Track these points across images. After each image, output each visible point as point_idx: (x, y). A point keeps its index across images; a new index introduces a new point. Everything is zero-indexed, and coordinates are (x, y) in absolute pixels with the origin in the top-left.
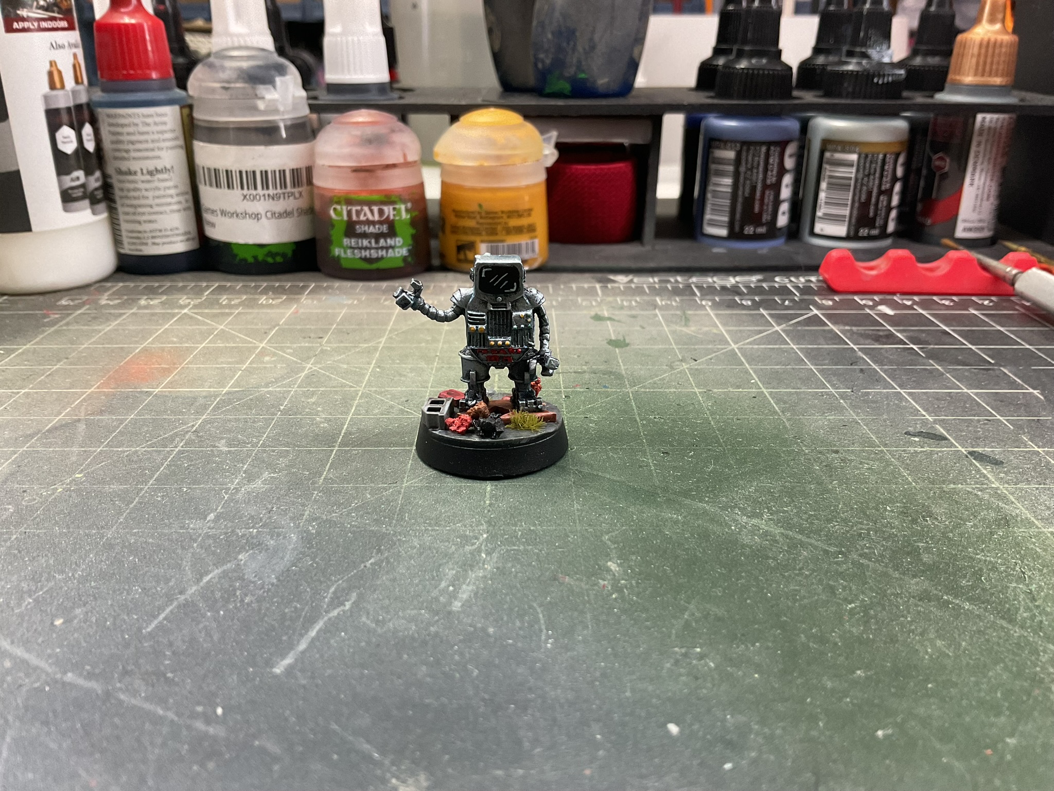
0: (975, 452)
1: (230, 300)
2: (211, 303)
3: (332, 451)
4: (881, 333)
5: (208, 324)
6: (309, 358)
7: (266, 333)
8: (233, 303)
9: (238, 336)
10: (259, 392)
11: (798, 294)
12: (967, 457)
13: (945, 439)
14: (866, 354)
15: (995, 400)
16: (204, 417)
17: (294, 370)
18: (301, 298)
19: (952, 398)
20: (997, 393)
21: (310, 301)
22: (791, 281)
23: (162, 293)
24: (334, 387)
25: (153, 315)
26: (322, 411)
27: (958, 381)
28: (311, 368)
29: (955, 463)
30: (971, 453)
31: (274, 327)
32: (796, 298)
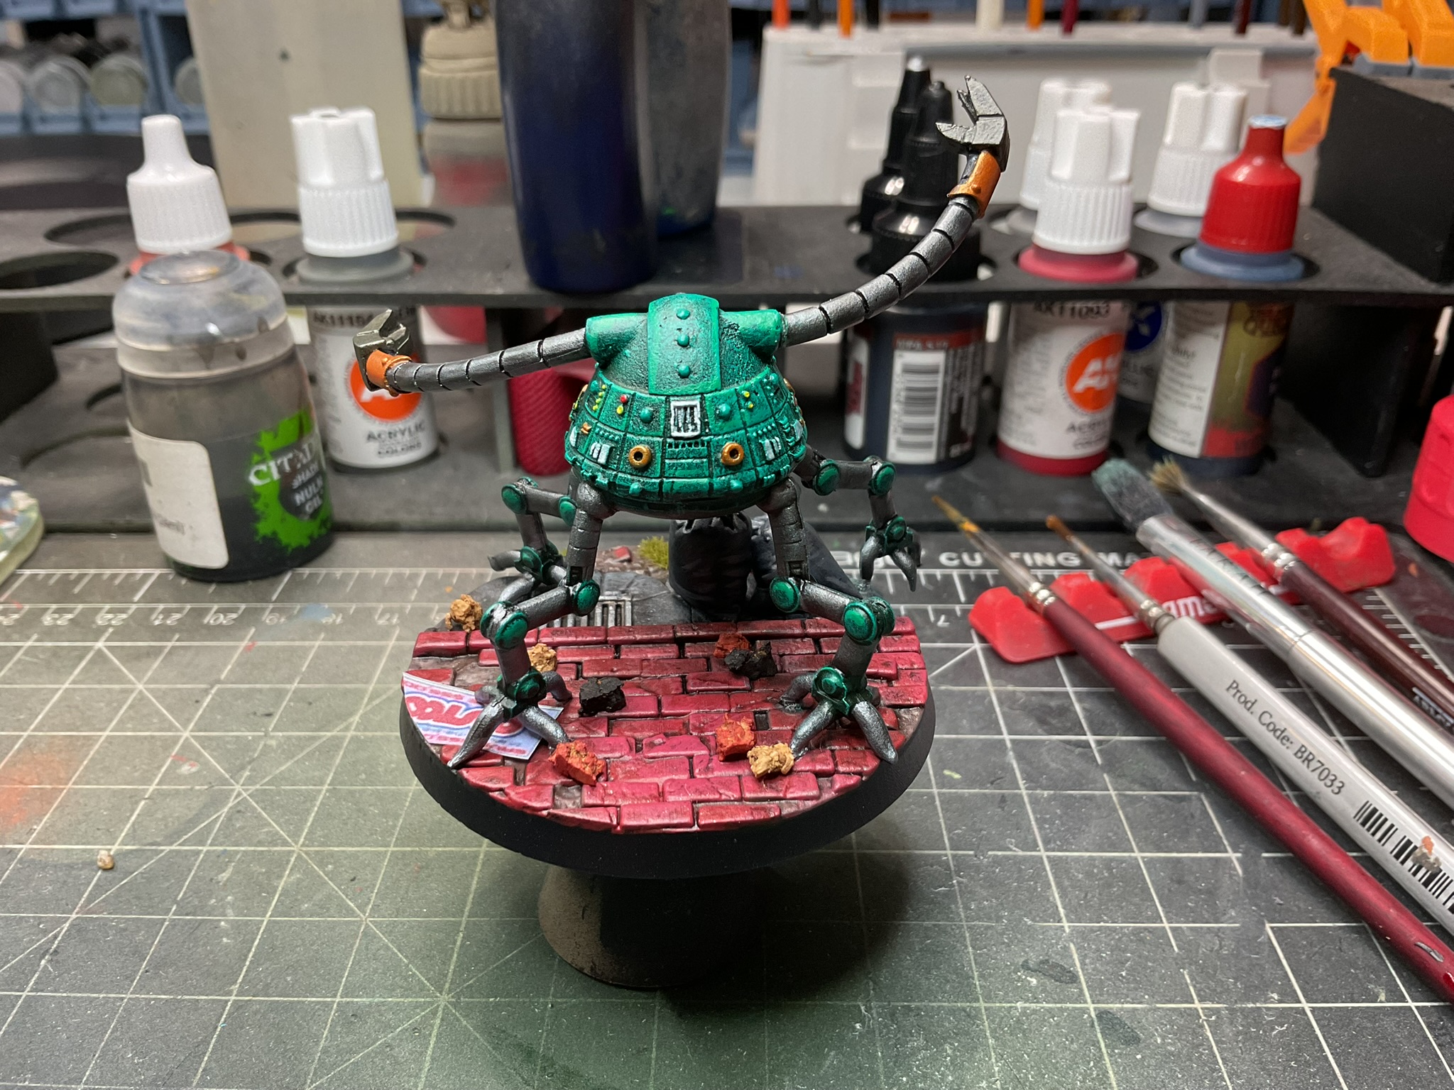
0: (1107, 1012)
1: (168, 613)
2: (139, 625)
3: (227, 1002)
4: (1053, 703)
5: (121, 679)
6: (242, 768)
7: (197, 702)
8: (169, 622)
9: (158, 712)
10: (157, 852)
11: (963, 598)
12: (1093, 1026)
13: (1074, 979)
14: (1020, 757)
15: (1172, 880)
16: (74, 916)
17: (216, 800)
18: (263, 609)
19: (1110, 869)
20: (1179, 860)
21: (275, 617)
22: (963, 566)
23: (79, 598)
24: (260, 843)
25: (55, 652)
26: (232, 905)
27: (1131, 828)
28: (239, 794)
29: (1072, 1042)
30: (1101, 1015)
31: (212, 687)
32: (958, 608)
